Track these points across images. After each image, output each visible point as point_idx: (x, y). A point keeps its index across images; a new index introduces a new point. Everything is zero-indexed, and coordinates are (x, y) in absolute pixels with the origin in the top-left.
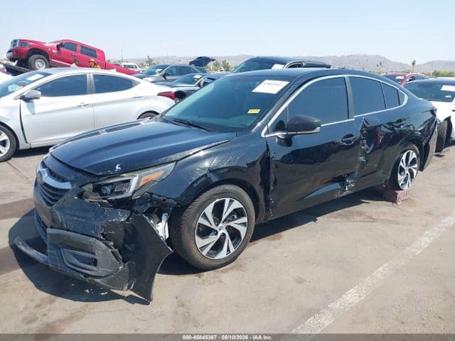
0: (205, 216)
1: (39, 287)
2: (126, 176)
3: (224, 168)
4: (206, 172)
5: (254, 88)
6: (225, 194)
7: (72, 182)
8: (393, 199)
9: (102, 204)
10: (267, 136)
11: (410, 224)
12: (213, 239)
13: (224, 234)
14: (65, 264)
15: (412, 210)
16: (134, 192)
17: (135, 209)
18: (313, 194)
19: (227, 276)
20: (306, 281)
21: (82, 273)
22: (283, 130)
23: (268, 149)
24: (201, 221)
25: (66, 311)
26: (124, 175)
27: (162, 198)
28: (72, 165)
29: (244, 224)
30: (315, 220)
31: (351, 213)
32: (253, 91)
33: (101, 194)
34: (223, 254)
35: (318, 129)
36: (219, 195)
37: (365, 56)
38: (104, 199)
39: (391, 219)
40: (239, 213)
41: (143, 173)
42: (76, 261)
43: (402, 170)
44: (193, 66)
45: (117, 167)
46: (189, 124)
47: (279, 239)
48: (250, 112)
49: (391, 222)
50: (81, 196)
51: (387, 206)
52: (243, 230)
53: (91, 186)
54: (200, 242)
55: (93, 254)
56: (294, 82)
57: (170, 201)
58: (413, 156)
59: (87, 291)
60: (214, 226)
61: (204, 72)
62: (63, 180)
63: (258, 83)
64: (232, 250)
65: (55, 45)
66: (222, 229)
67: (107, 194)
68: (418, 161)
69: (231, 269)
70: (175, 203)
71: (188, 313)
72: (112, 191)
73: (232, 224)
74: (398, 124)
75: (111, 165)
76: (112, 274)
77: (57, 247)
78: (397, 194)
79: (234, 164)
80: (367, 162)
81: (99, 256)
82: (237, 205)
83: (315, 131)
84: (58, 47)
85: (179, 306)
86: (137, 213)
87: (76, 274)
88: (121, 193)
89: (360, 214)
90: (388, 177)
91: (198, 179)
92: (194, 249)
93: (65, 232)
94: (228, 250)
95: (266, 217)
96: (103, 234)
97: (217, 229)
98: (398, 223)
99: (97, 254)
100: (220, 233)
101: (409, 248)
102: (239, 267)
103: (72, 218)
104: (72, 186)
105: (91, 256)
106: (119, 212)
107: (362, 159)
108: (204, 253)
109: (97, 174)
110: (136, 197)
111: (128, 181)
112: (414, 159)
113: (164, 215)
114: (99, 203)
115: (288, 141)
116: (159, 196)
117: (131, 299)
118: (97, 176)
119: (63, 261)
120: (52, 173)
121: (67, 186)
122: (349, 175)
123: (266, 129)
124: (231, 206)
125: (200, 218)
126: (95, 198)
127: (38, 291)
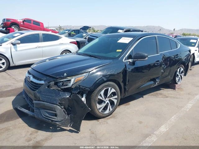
0: (101, 95)
1: (30, 126)
2: (69, 78)
3: (108, 75)
4: (101, 76)
5: (118, 41)
6: (109, 86)
7: (45, 81)
8: (174, 88)
9: (58, 90)
10: (125, 61)
11: (182, 98)
12: (103, 105)
13: (108, 103)
14: (42, 116)
15: (182, 92)
16: (73, 85)
17: (73, 92)
18: (143, 86)
19: (109, 121)
20: (143, 123)
21: (50, 120)
22: (131, 59)
23: (126, 67)
24: (99, 97)
25: (44, 136)
26: (68, 78)
27: (84, 88)
28: (44, 73)
29: (116, 99)
30: (143, 97)
31: (157, 94)
32: (118, 42)
33: (58, 86)
34: (107, 112)
35: (147, 58)
36: (106, 86)
37: (153, 26)
38: (59, 88)
39: (174, 96)
40: (114, 94)
41: (76, 77)
42: (47, 115)
43: (178, 75)
44: (81, 30)
45: (65, 74)
46: (90, 56)
47: (129, 105)
48: (117, 51)
49: (174, 98)
50: (48, 87)
51: (172, 91)
52: (115, 101)
53: (53, 82)
54: (98, 106)
55: (56, 112)
56: (136, 38)
57: (87, 89)
58: (182, 69)
59: (51, 128)
60: (104, 100)
61: (86, 33)
62: (41, 80)
63: (119, 38)
64: (111, 110)
65: (22, 21)
66: (107, 101)
67: (60, 86)
68: (184, 72)
69: (111, 117)
70: (89, 89)
71: (96, 136)
72: (63, 84)
73: (111, 99)
74: (177, 56)
75: (62, 73)
76: (63, 120)
77: (38, 108)
78: (175, 86)
79: (112, 73)
80: (164, 72)
81: (58, 112)
82: (113, 90)
83: (145, 59)
84: (23, 22)
85: (91, 133)
86: (73, 93)
87: (48, 120)
88: (67, 85)
89: (161, 94)
90: (172, 78)
91: (98, 79)
92: (96, 109)
93: (42, 102)
94: (110, 110)
95: (124, 95)
96: (59, 103)
97: (105, 100)
98: (177, 98)
99: (57, 112)
100: (106, 103)
101: (183, 108)
102: (114, 117)
103: (45, 96)
104: (45, 82)
105: (54, 112)
106: (66, 93)
107: (162, 71)
108: (100, 111)
109: (57, 77)
110: (73, 87)
111: (70, 80)
112: (182, 71)
113: (84, 95)
114: (57, 90)
115: (133, 63)
116: (83, 87)
117: (71, 131)
118: (56, 78)
119: (42, 115)
120: (34, 77)
121: (42, 82)
122: (157, 78)
123: (125, 58)
124: (111, 91)
125: (99, 96)
126: (55, 88)
127: (30, 128)
